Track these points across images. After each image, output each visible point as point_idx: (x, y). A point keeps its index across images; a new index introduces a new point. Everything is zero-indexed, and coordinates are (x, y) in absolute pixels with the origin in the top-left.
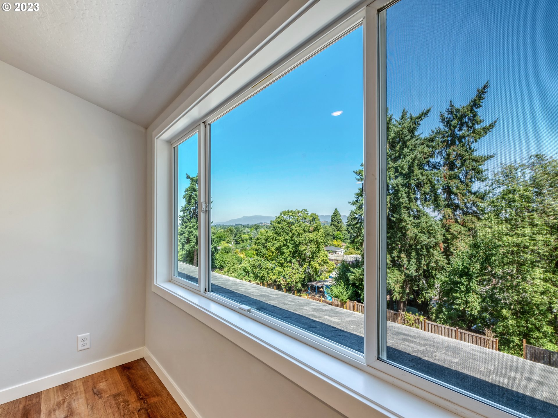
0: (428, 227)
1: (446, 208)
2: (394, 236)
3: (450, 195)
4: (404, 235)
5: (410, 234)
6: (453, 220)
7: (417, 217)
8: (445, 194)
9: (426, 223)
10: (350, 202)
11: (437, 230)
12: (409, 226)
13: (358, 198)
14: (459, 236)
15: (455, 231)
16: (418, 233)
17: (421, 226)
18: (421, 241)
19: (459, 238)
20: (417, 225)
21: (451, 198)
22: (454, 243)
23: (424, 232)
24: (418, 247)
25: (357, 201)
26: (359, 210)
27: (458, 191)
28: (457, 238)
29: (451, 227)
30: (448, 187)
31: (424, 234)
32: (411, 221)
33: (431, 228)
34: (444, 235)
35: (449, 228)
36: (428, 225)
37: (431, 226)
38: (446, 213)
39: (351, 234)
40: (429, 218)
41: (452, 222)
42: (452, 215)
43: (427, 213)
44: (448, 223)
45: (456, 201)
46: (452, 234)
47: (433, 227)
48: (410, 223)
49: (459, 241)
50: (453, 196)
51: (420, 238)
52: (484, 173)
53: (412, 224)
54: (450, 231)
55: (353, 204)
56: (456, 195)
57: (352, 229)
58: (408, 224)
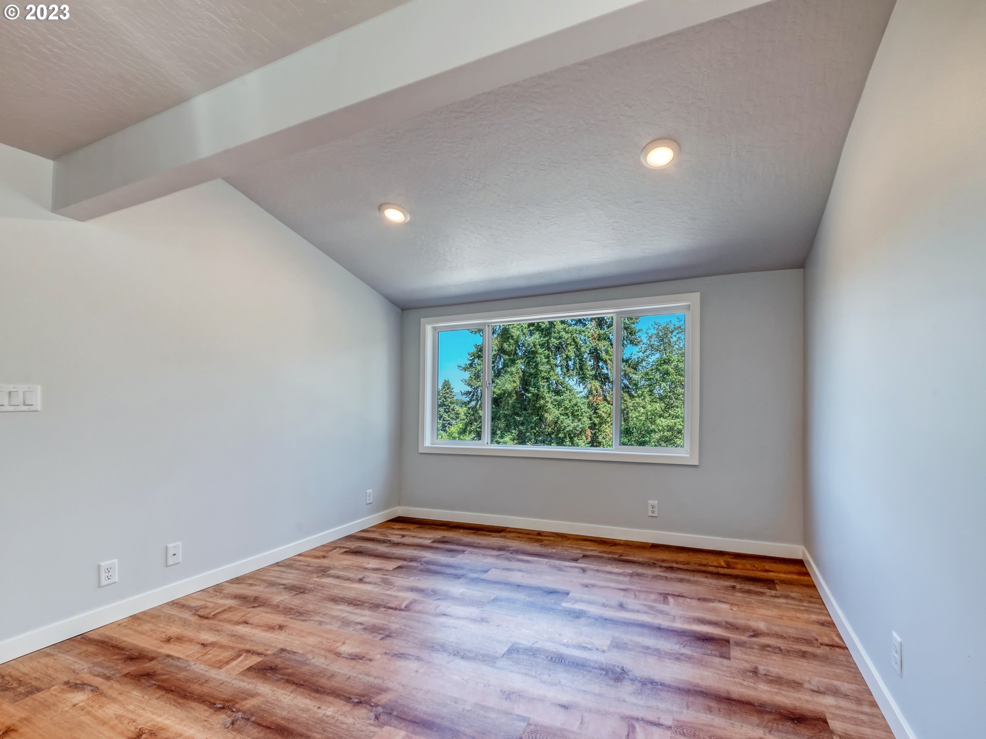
0: (573, 407)
1: (594, 381)
2: (527, 420)
3: (598, 362)
4: (541, 419)
5: (549, 417)
6: (601, 398)
7: (558, 393)
8: (592, 360)
9: (570, 401)
10: (461, 367)
11: (583, 410)
12: (550, 405)
13: (473, 360)
14: (609, 420)
15: (603, 412)
16: (559, 415)
17: (564, 405)
18: (565, 426)
19: (608, 422)
20: (559, 404)
21: (599, 366)
22: (603, 429)
23: (567, 414)
24: (560, 435)
25: (471, 365)
26: (475, 379)
27: (608, 357)
28: (606, 422)
29: (599, 407)
30: (596, 350)
31: (567, 417)
32: (551, 398)
33: (576, 408)
34: (591, 419)
35: (596, 409)
36: (572, 403)
37: (576, 405)
38: (593, 388)
39: (444, 420)
40: (573, 394)
41: (600, 400)
42: (600, 390)
43: (570, 386)
44: (595, 401)
45: (605, 371)
46: (599, 417)
47: (579, 406)
48: (550, 401)
49: (609, 426)
50: (601, 364)
51: (562, 422)
52: (638, 334)
53: (552, 402)
54: (598, 413)
55: (465, 369)
56: (605, 362)
57: (445, 411)
58: (547, 402)
